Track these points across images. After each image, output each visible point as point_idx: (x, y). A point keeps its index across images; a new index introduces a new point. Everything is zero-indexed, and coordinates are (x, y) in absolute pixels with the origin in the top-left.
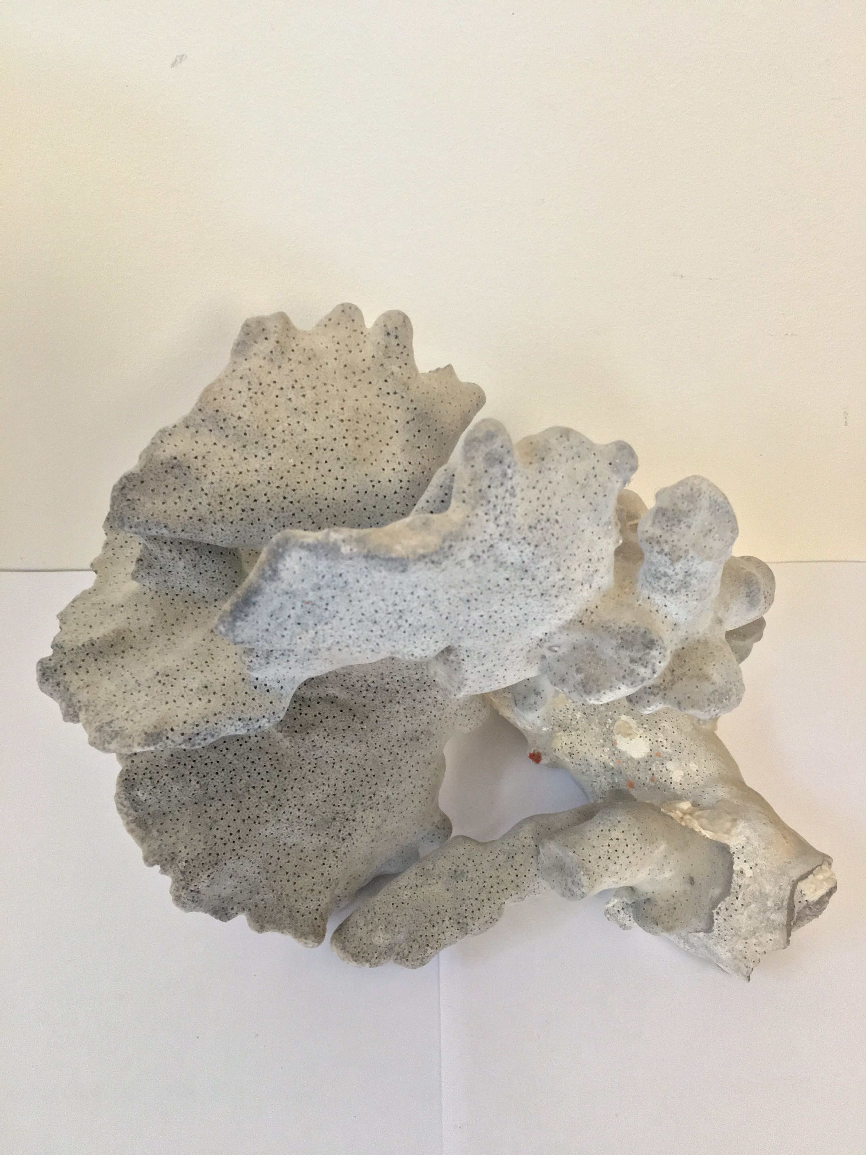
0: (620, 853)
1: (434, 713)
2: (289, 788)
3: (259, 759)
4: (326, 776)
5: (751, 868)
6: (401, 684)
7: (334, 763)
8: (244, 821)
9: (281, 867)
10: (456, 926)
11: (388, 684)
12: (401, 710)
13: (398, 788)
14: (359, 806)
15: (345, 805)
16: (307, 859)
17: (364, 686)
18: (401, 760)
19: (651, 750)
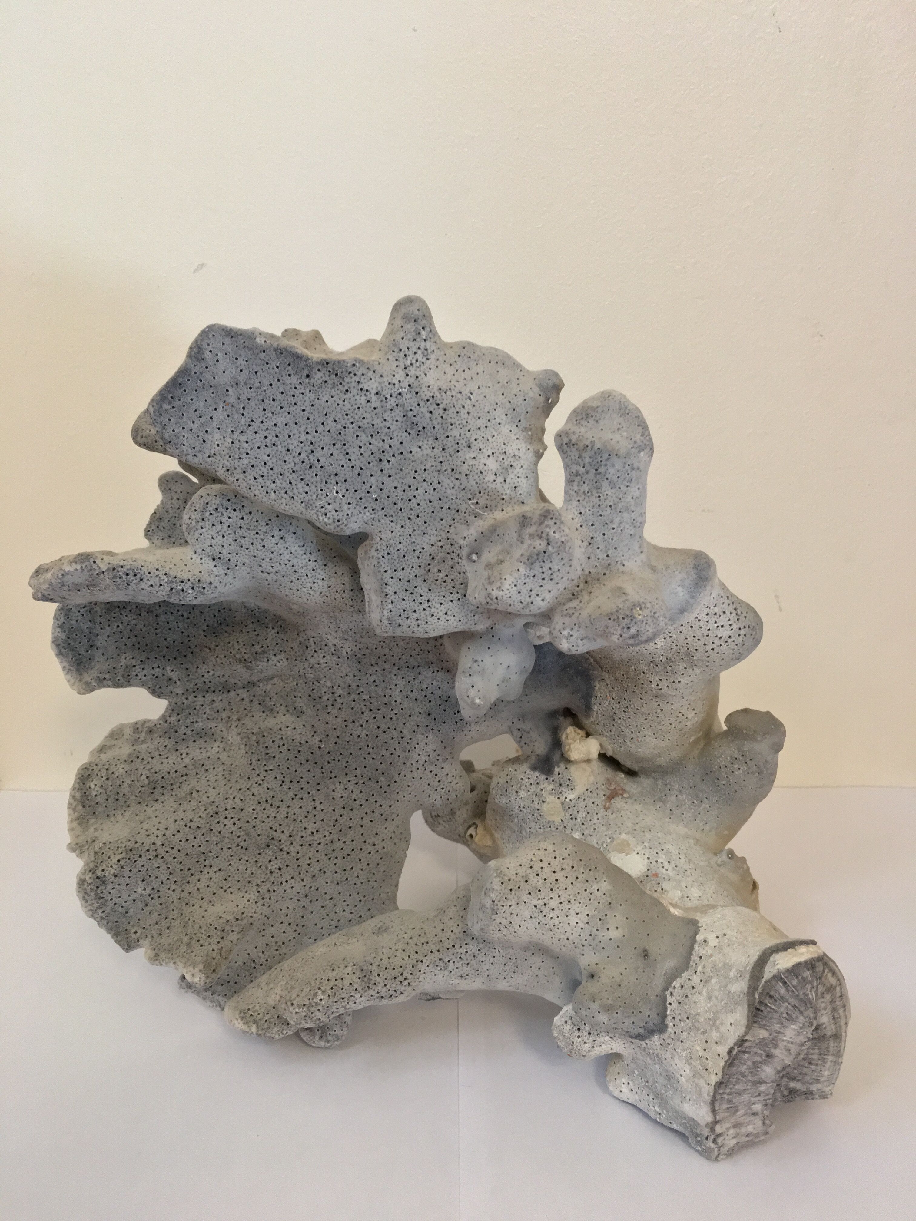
0: (544, 864)
1: (398, 752)
2: (232, 797)
3: (214, 768)
4: (271, 794)
5: (717, 937)
7: (283, 782)
8: (176, 821)
9: (198, 889)
10: (358, 974)
11: (354, 701)
12: (363, 735)
13: (346, 835)
14: (298, 838)
15: (283, 832)
16: (229, 891)
17: (331, 700)
18: (355, 800)
19: (648, 870)
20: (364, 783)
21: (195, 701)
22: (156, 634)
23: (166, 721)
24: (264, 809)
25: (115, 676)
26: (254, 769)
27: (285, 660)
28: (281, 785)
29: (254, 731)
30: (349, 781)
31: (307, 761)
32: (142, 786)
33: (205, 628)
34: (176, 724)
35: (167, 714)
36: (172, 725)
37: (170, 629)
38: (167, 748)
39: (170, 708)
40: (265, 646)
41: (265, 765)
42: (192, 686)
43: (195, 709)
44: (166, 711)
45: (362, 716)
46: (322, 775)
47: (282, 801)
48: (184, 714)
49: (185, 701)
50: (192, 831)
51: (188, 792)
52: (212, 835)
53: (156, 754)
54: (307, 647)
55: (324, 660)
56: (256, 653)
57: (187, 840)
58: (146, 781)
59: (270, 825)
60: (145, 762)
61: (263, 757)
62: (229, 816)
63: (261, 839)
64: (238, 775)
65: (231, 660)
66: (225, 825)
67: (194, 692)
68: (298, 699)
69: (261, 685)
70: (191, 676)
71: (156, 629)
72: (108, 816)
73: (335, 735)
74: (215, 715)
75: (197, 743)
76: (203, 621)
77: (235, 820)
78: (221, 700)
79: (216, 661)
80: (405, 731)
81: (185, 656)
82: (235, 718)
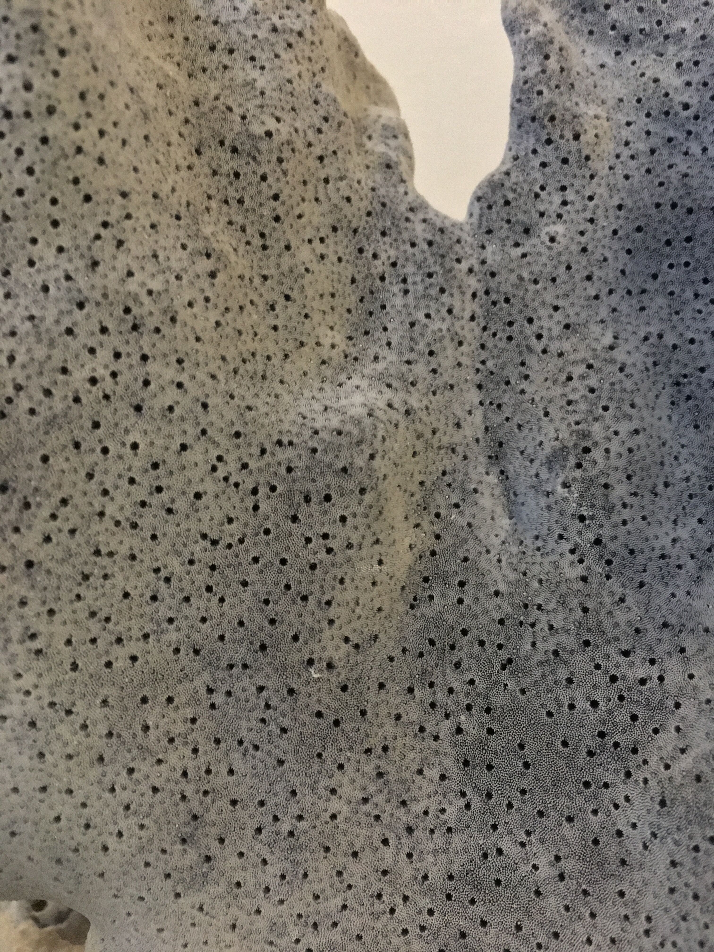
2: (184, 378)
4: (180, 505)
6: (430, 821)
7: (215, 543)
8: (124, 195)
12: (335, 805)
15: (48, 539)
18: (131, 771)
20: (184, 797)
21: (463, 293)
22: (658, 205)
23: (412, 210)
24: (132, 481)
25: (553, 84)
26: (263, 451)
27: (580, 570)
28: (204, 536)
29: (377, 462)
30: (195, 751)
31: (272, 622)
32: (244, 118)
33: (670, 339)
34: (406, 236)
35: (430, 216)
36: (403, 224)
37: (668, 243)
38: (344, 204)
39: (447, 224)
40: (626, 514)
41: (273, 489)
42: (507, 288)
43: (442, 291)
44: (437, 214)
45: (395, 802)
46: (224, 664)
47: (154, 537)
48: (431, 260)
49: (464, 266)
50: (84, 242)
51: (215, 245)
52: (65, 306)
53: (331, 171)
54: (626, 654)
55: (582, 704)
56: (606, 486)
57: (55, 224)
58: (258, 130)
59: (78, 499)
60: (311, 136)
61: (298, 486)
62: (120, 365)
63: (30, 467)
64: (250, 401)
65: (583, 406)
66: (92, 351)
67: (487, 293)
68: (453, 595)
69: (493, 479)
70: (532, 287)
71: (674, 206)
72: (171, 19)
73: (344, 715)
74: (421, 346)
75: (349, 289)
76: (689, 335)
77: (108, 384)
78: (459, 365)
79: (575, 363)
80: (335, 935)
81: (589, 278)
82: (414, 402)
